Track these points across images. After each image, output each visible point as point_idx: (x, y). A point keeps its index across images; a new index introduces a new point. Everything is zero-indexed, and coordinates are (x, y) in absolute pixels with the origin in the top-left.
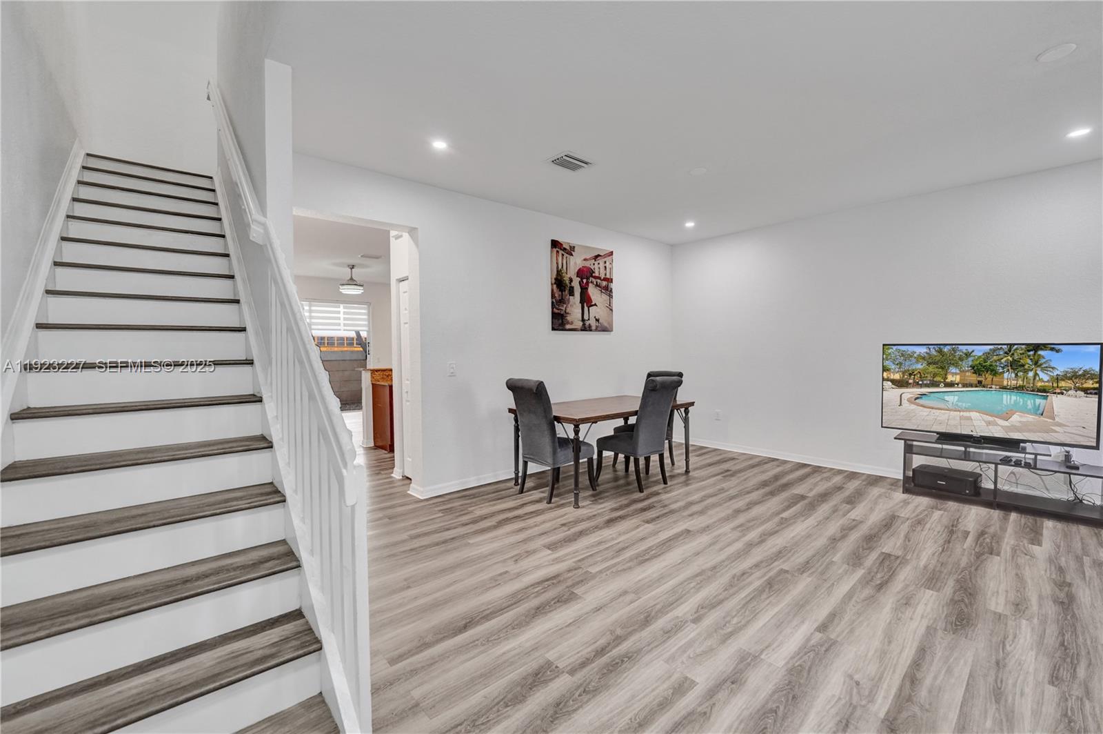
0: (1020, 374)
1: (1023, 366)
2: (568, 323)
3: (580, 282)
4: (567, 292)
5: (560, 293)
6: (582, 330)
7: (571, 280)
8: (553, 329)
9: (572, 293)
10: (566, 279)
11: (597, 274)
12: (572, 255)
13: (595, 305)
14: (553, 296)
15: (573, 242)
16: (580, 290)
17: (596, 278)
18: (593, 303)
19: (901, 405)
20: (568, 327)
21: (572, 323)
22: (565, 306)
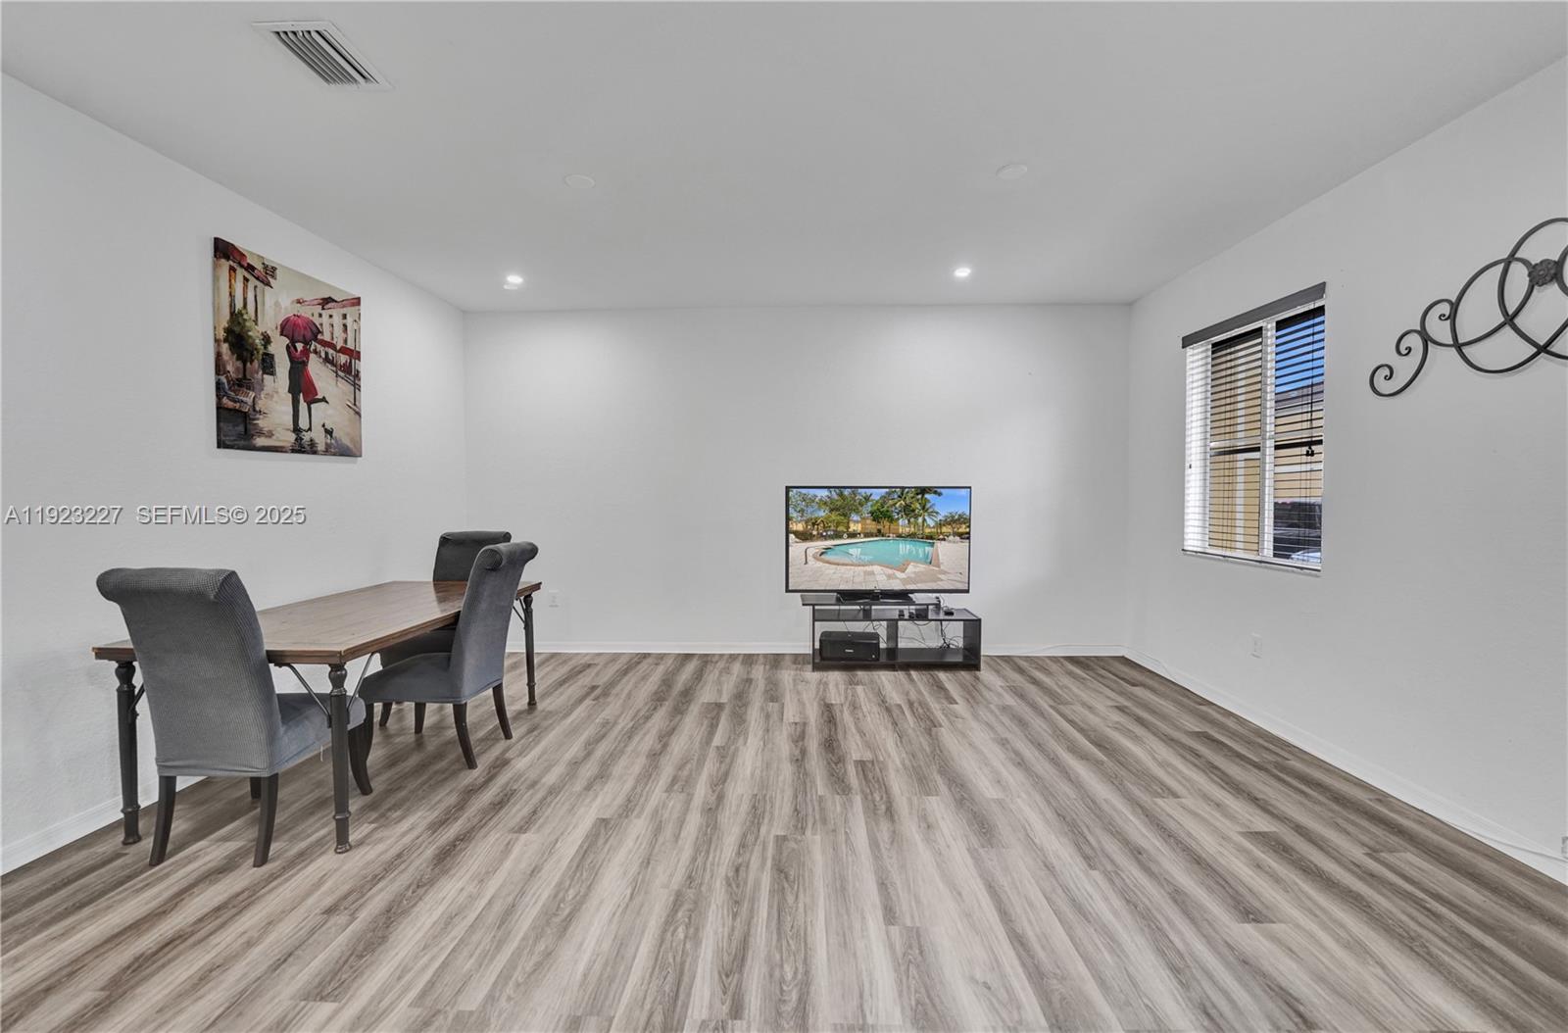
0: (912, 520)
1: (913, 511)
2: (261, 433)
3: (288, 347)
4: (256, 364)
5: (239, 364)
6: (293, 451)
7: (267, 340)
8: (221, 444)
9: (268, 365)
10: (255, 334)
11: (327, 337)
12: (268, 284)
13: (324, 400)
14: (219, 367)
15: (273, 257)
16: (289, 364)
17: (324, 344)
18: (319, 396)
19: (806, 563)
20: (260, 441)
21: (270, 435)
22: (252, 394)
